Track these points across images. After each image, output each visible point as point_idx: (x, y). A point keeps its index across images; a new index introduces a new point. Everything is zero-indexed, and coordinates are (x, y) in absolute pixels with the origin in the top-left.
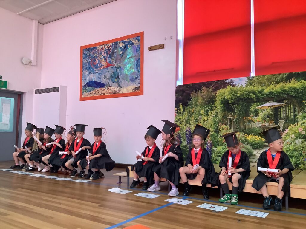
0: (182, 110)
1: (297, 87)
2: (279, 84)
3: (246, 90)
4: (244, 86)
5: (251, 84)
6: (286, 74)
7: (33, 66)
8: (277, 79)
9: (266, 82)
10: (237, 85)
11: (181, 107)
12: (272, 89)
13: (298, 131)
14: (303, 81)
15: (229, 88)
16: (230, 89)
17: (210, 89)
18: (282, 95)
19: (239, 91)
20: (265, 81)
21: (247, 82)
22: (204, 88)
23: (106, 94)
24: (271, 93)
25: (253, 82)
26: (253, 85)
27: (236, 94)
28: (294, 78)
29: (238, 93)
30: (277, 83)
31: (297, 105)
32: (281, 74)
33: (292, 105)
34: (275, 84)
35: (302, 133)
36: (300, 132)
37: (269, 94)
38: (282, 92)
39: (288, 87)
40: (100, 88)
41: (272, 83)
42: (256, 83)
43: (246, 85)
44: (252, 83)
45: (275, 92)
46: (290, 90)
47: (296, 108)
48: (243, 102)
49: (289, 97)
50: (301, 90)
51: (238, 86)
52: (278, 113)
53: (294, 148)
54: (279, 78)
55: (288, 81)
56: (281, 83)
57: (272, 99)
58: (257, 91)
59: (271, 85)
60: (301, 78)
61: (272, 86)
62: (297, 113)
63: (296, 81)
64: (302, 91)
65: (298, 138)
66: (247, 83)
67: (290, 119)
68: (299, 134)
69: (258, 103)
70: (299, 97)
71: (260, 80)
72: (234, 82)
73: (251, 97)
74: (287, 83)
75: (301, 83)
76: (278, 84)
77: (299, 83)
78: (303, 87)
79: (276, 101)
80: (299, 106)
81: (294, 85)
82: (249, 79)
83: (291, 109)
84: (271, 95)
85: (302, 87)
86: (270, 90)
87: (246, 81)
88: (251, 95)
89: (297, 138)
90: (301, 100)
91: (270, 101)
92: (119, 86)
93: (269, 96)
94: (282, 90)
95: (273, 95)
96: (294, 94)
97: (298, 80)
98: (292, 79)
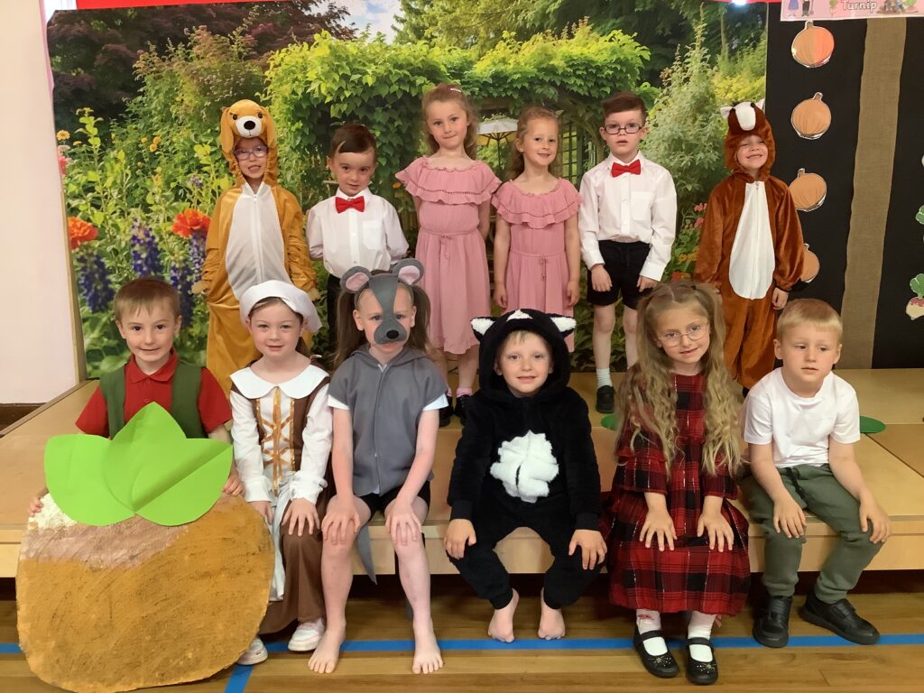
0: (96, 142)
1: (595, 58)
2: (532, 40)
3: (401, 57)
5: (419, 32)
8: (523, 20)
9: (482, 30)
10: (358, 34)
11: (89, 123)
12: (504, 61)
14: (618, 34)
15: (324, 44)
16: (330, 47)
17: (232, 43)
18: (539, 90)
19: (370, 61)
20: (474, 22)
21: (403, 21)
22: (201, 35)
24: (499, 78)
25: (427, 25)
26: (426, 38)
27: (355, 77)
28: (586, 19)
29: (366, 73)
30: (524, 35)
31: (593, 134)
33: (574, 134)
34: (517, 38)
37: (491, 85)
38: (541, 75)
39: (564, 57)
41: (505, 34)
42: (440, 32)
43: (396, 34)
44: (424, 28)
45: (516, 77)
46: (569, 70)
47: (590, 144)
48: (387, 115)
49: (567, 101)
50: (611, 72)
51: (366, 36)
54: (530, 15)
55: (565, 30)
56: (539, 37)
57: (502, 107)
58: (443, 69)
59: (501, 45)
60: (613, 21)
61: (501, 50)
63: (592, 30)
64: (614, 76)
66: (401, 27)
70: (600, 98)
71: (456, 20)
72: (346, 16)
73: (420, 93)
74: (560, 37)
75: (611, 40)
76: (528, 40)
77: (603, 43)
78: (618, 61)
81: (585, 51)
82: (409, 9)
83: (570, 150)
84: (499, 86)
85: (614, 58)
86: (495, 64)
87: (396, 17)
88: (421, 85)
91: (495, 112)
93: (491, 90)
94: (541, 67)
95: (507, 86)
96: (585, 88)
97: (599, 28)
98: (577, 24)
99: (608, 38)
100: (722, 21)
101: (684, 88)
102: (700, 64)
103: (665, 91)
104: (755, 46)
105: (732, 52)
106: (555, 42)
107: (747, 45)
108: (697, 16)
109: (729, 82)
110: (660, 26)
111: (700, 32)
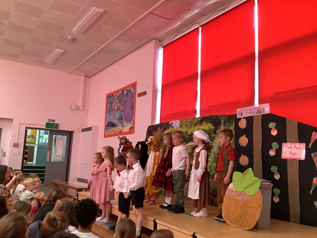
4: (178, 128)
7: (80, 110)
8: (195, 122)
9: (190, 125)
10: (174, 127)
12: (192, 131)
15: (170, 129)
22: (159, 129)
23: (116, 133)
26: (182, 127)
28: (205, 121)
30: (195, 125)
37: (190, 135)
40: (113, 128)
42: (184, 126)
44: (182, 125)
50: (208, 132)
59: (192, 127)
60: (208, 121)
63: (205, 123)
66: (179, 125)
69: (185, 143)
71: (186, 123)
72: (173, 124)
75: (208, 125)
78: (210, 130)
82: (180, 122)
91: (191, 141)
92: (123, 126)
100: (226, 119)
104: (232, 125)
108: (222, 119)
110: (216, 122)
111: (223, 122)
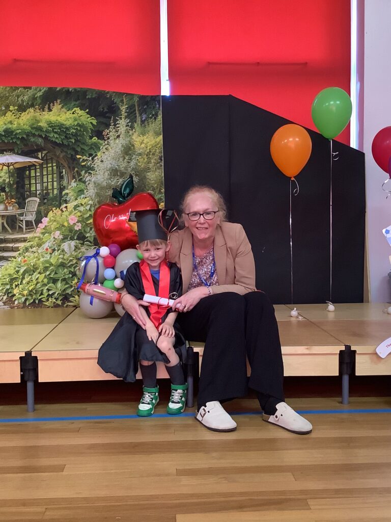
1: (65, 123)
2: (27, 111)
6: (40, 90)
13: (69, 224)
14: (78, 110)
18: (32, 139)
24: (8, 132)
31: (66, 166)
32: (30, 88)
33: (55, 164)
34: (18, 110)
35: (76, 228)
36: (72, 224)
38: (33, 131)
39: (47, 122)
41: (11, 108)
45: (18, 131)
46: (49, 129)
47: (64, 170)
49: (49, 146)
52: (24, 181)
53: (60, 261)
54: (26, 98)
55: (47, 106)
56: (32, 110)
57: (11, 148)
60: (75, 103)
61: (9, 116)
62: (65, 183)
63: (62, 107)
64: (76, 133)
65: (67, 238)
67: (51, 195)
68: (71, 229)
70: (69, 145)
74: (43, 111)
76: (25, 111)
77: (69, 115)
79: (19, 152)
80: (69, 167)
81: (59, 118)
83: (53, 174)
84: (8, 136)
85: (76, 123)
86: (5, 124)
89: (65, 239)
90: (73, 153)
93: (3, 138)
94: (33, 126)
95: (13, 137)
96: (60, 139)
97: (66, 107)
98: (54, 103)
99: (72, 112)
100: (136, 105)
101: (117, 141)
102: (125, 128)
103: (106, 142)
104: (155, 119)
105: (143, 122)
106: (41, 113)
107: (151, 118)
108: (122, 101)
109: (142, 138)
110: (101, 107)
111: (124, 110)
